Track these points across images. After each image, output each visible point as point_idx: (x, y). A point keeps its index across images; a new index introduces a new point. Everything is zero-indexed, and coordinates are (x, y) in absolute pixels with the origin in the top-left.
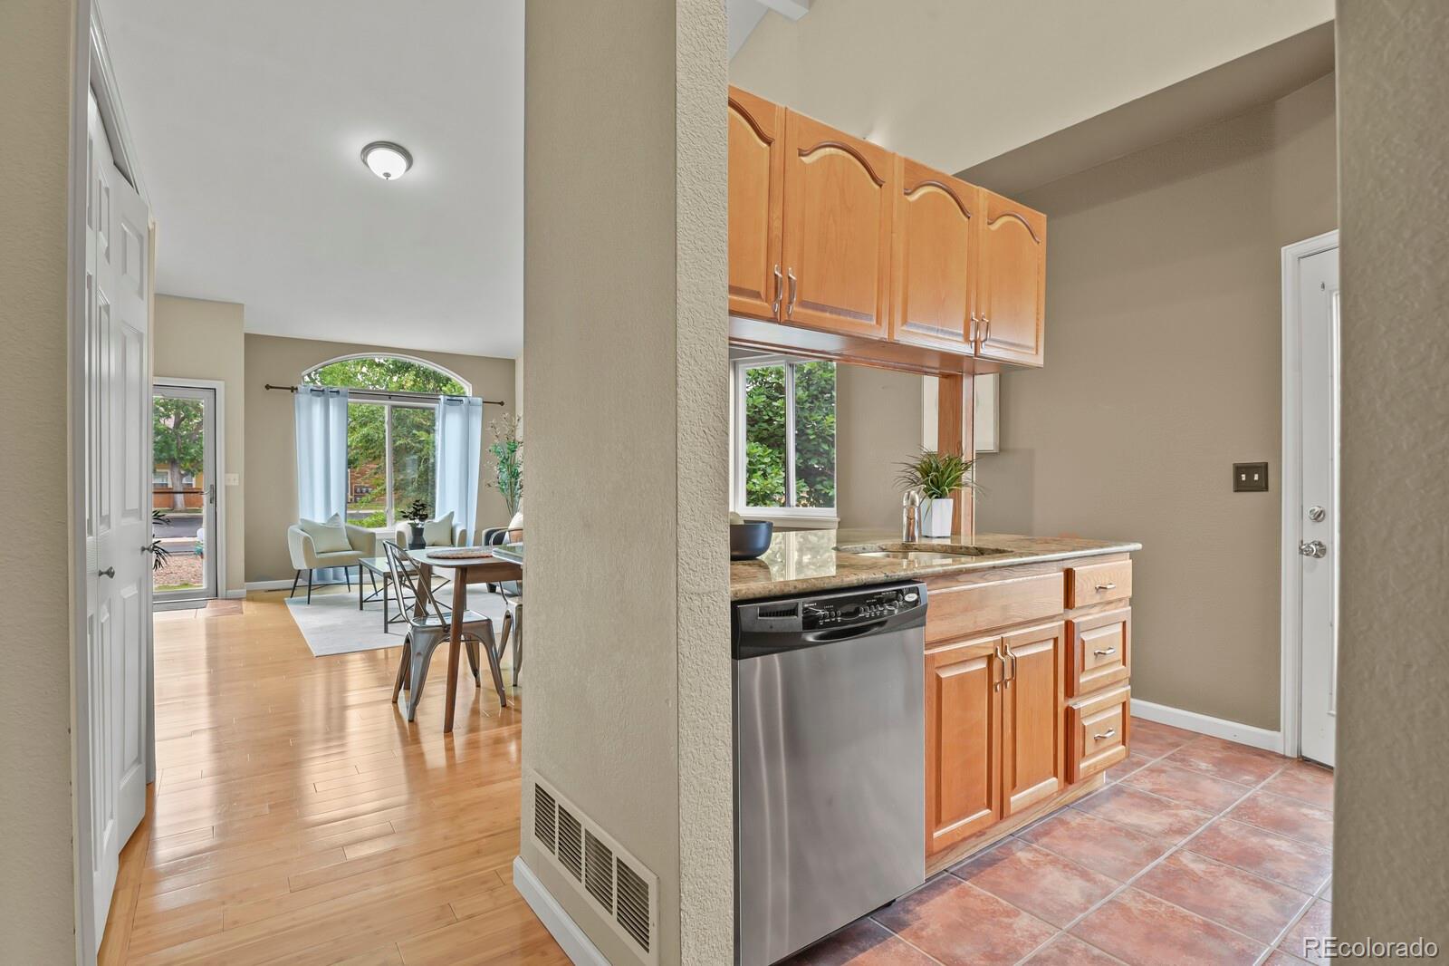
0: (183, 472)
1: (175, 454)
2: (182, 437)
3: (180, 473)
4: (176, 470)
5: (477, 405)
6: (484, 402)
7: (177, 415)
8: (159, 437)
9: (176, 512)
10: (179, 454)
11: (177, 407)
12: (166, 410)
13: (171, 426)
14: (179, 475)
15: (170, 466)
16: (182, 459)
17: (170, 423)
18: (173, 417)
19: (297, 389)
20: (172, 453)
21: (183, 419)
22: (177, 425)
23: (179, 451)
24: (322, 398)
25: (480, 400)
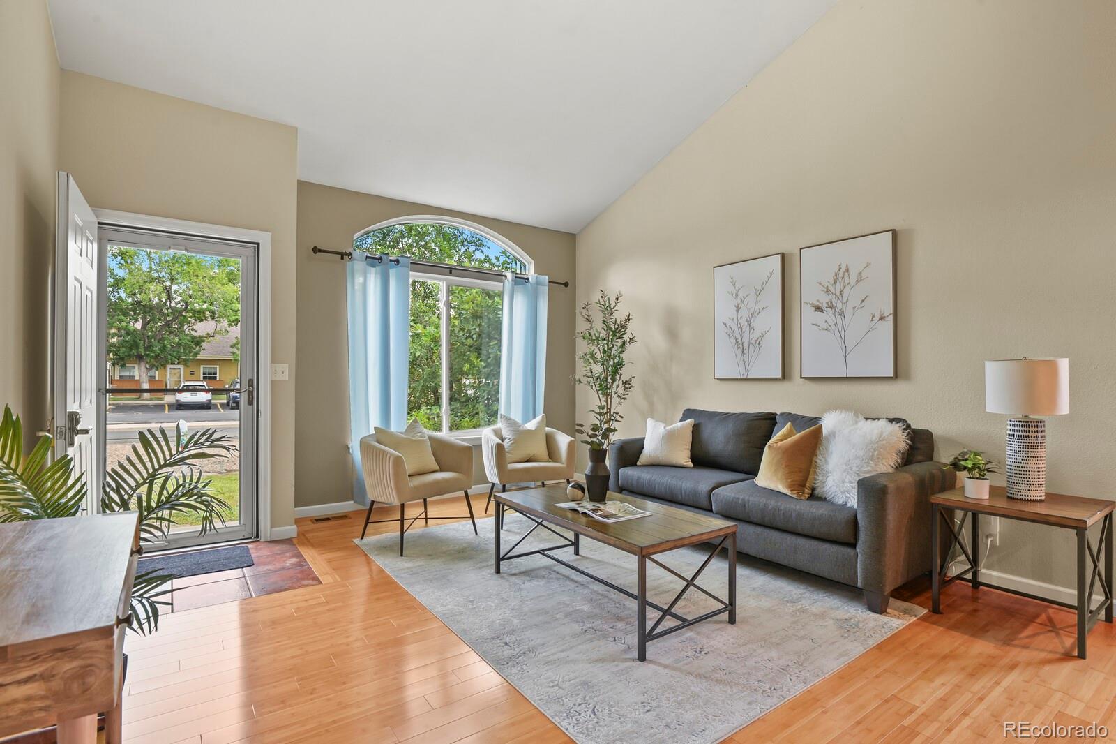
0: (148, 366)
1: (142, 351)
2: (148, 337)
3: (146, 367)
4: (143, 364)
5: (544, 285)
6: (550, 282)
7: (144, 318)
8: (129, 337)
9: (143, 400)
10: (145, 351)
11: (145, 312)
12: (135, 314)
13: (139, 328)
14: (145, 369)
15: (138, 362)
16: (148, 355)
17: (138, 325)
18: (141, 321)
19: (350, 254)
20: (140, 350)
21: (149, 322)
22: (144, 326)
23: (146, 349)
24: (378, 268)
25: (546, 278)
